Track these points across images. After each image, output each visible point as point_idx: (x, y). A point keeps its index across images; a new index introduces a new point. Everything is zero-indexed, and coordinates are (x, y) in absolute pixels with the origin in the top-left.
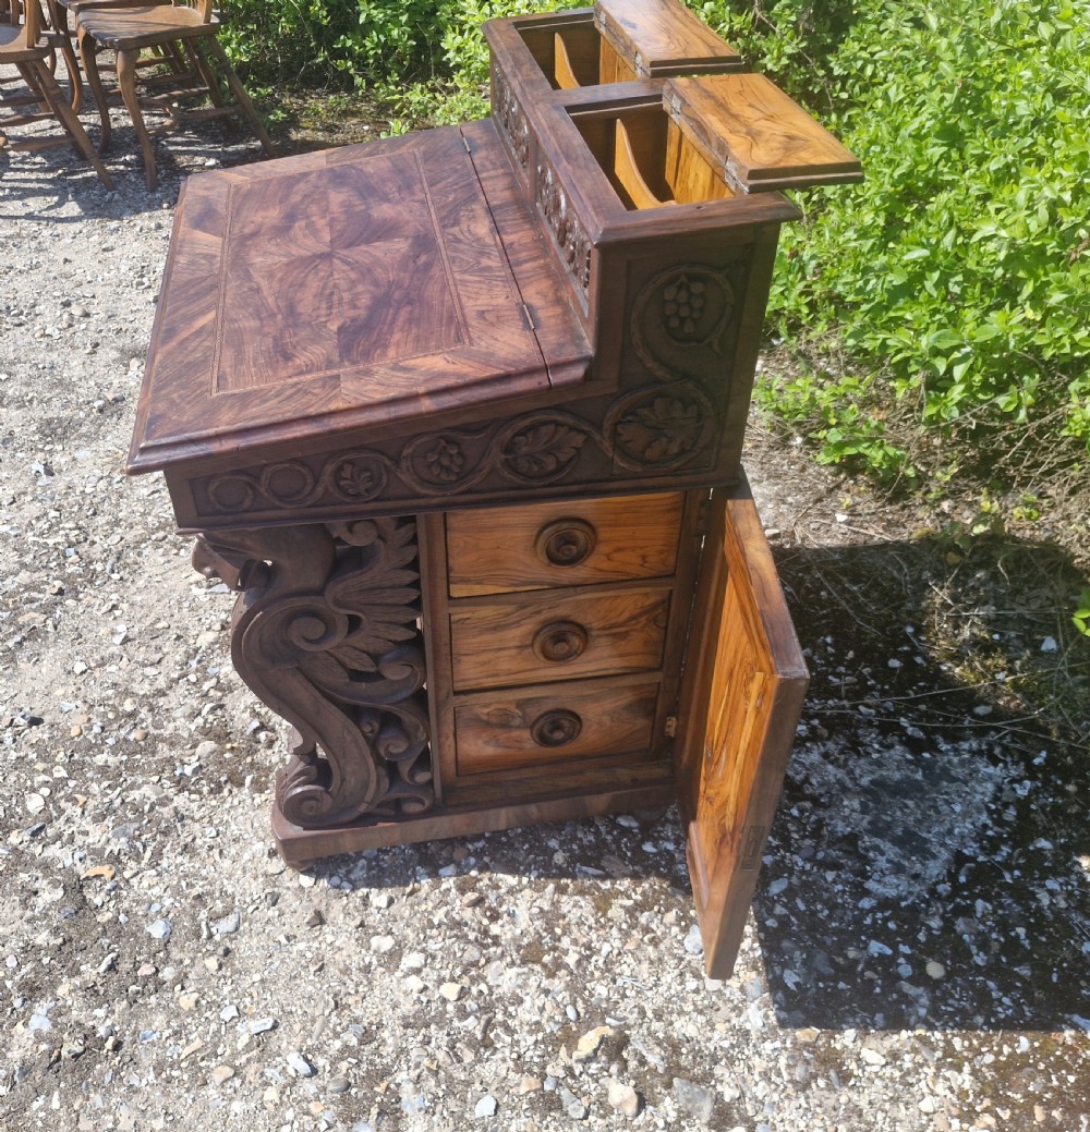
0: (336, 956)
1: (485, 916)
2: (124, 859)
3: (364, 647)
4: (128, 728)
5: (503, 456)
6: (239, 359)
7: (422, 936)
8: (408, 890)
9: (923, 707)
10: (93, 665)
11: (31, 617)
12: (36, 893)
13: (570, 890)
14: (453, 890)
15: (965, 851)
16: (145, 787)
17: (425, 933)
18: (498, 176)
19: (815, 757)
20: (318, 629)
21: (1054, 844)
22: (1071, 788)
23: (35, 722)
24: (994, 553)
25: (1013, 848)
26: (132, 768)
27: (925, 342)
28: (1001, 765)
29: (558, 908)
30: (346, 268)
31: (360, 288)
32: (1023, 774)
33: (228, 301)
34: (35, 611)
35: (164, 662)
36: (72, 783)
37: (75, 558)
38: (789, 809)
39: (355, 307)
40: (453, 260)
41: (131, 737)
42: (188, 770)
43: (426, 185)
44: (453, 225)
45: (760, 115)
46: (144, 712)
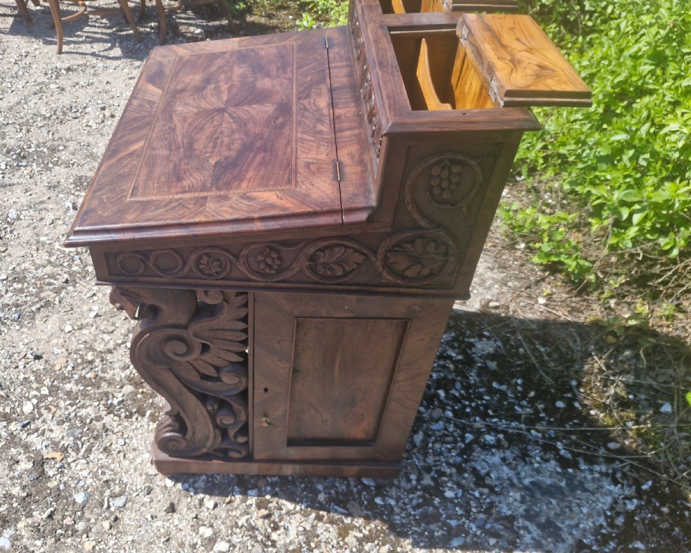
0: (178, 534)
1: (270, 526)
2: (70, 450)
3: (211, 362)
4: (87, 370)
5: (308, 263)
6: (149, 177)
7: (230, 532)
8: (228, 500)
9: (574, 437)
10: (76, 328)
11: (48, 294)
12: (18, 462)
13: (325, 519)
14: (254, 506)
15: (585, 541)
16: (90, 408)
17: (232, 530)
18: (342, 67)
19: (496, 459)
20: (183, 349)
21: (647, 547)
22: (665, 510)
23: (38, 357)
24: (640, 341)
25: (618, 545)
26: (85, 395)
27: (617, 195)
28: (619, 486)
29: (315, 530)
30: (231, 120)
31: (237, 136)
32: (634, 494)
33: (154, 135)
34: (51, 290)
35: (115, 332)
36: (50, 399)
37: (78, 262)
38: (473, 491)
39: (230, 149)
40: (299, 123)
41: (88, 376)
42: (115, 402)
43: (295, 67)
44: (305, 98)
45: (523, 47)
46: (98, 361)
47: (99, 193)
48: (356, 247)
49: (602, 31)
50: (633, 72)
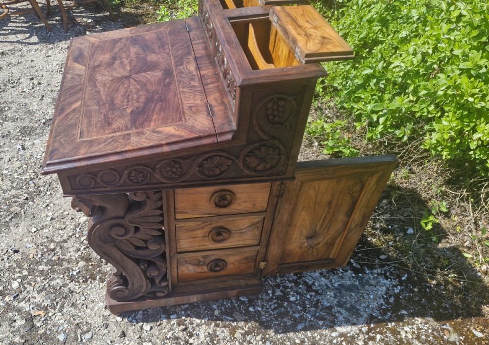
1: (188, 335)
2: (49, 308)
3: (141, 238)
4: (52, 255)
5: (198, 169)
6: (89, 124)
7: (163, 343)
8: (158, 324)
9: (360, 255)
10: (39, 229)
11: (15, 208)
12: (15, 321)
13: (220, 325)
14: (176, 324)
15: (374, 314)
16: (58, 280)
17: (164, 341)
18: (200, 43)
19: (317, 274)
20: (123, 231)
21: (408, 312)
22: (416, 290)
23: (16, 251)
24: (391, 193)
25: (392, 314)
26: (53, 271)
27: (369, 107)
28: (389, 280)
29: (216, 333)
30: (136, 83)
31: (141, 93)
32: (397, 284)
33: (86, 97)
34: (17, 206)
35: (66, 228)
36: (30, 277)
37: (33, 185)
38: (306, 295)
39: (138, 102)
40: (180, 82)
41: (53, 259)
42: (75, 273)
43: (170, 45)
44: (180, 65)
45: (311, 26)
46: (58, 249)
47: (58, 138)
48: (226, 155)
49: (349, 6)
50: (370, 31)
